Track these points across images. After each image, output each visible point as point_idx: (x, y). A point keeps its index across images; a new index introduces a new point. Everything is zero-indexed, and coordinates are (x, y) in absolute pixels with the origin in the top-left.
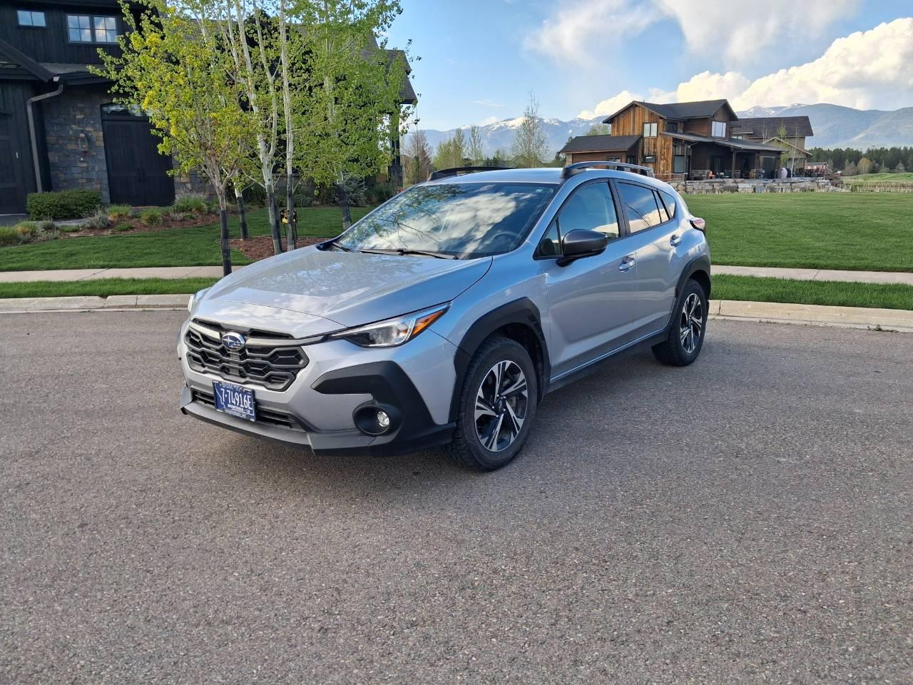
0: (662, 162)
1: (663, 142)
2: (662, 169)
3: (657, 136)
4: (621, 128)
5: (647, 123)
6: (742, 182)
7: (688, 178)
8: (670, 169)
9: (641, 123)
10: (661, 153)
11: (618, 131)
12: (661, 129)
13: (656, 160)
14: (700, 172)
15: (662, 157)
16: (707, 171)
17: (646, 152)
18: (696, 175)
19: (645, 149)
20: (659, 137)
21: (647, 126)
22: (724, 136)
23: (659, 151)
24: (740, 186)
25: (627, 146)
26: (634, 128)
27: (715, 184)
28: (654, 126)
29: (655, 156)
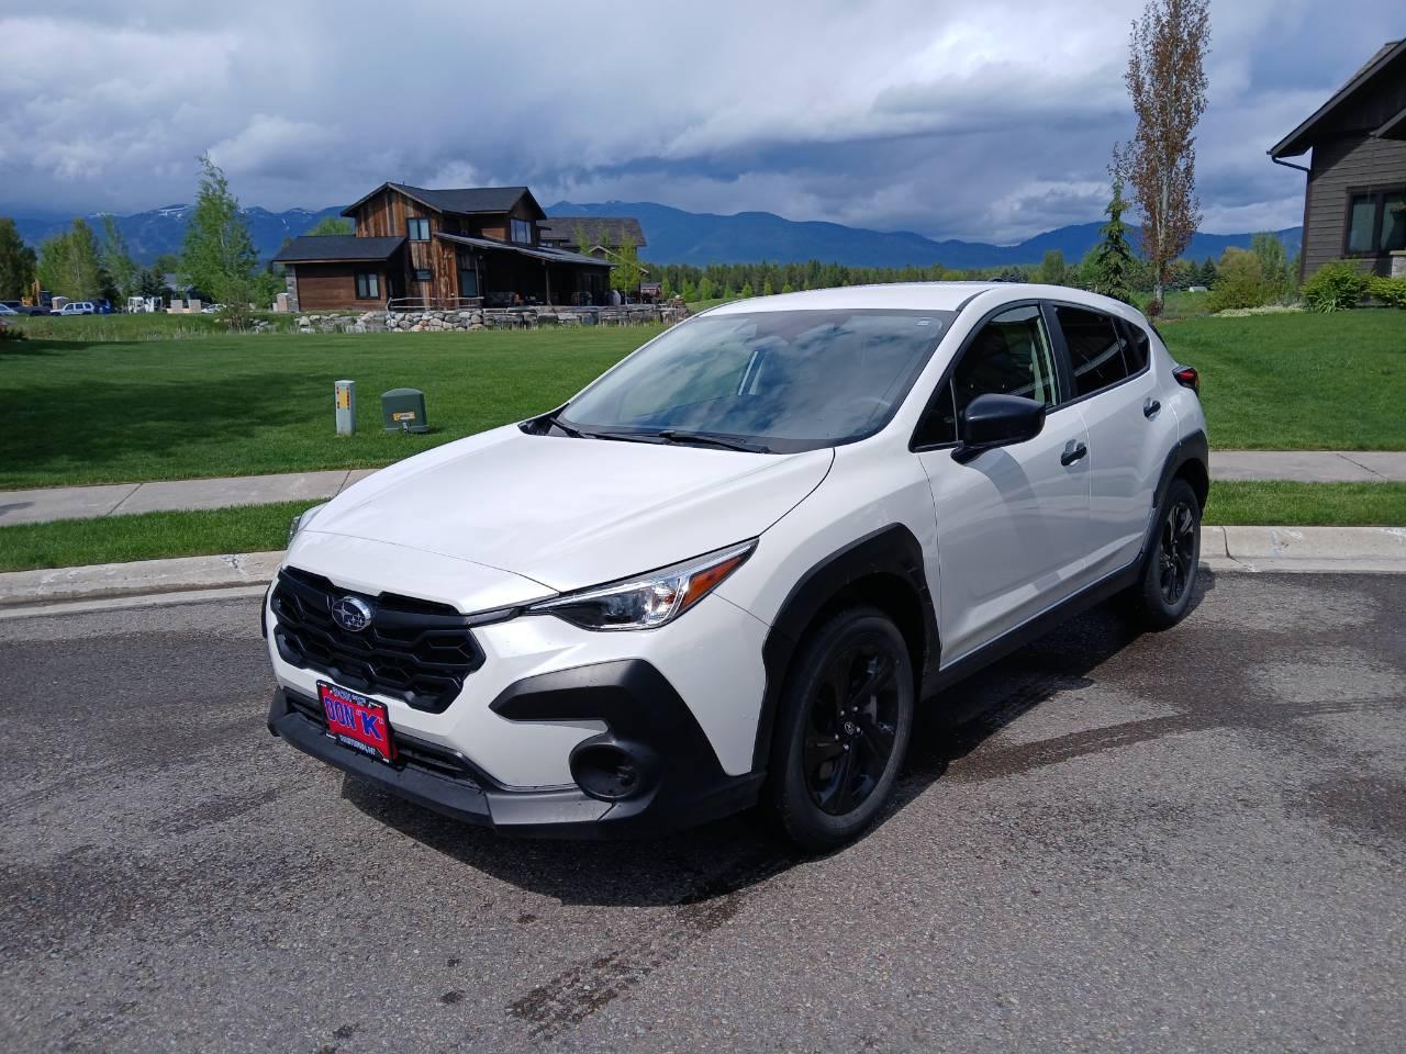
0: (442, 280)
1: (440, 249)
2: (444, 290)
3: (431, 239)
4: (371, 224)
5: (412, 220)
6: (563, 311)
7: (484, 304)
8: (456, 291)
9: (403, 220)
10: (439, 266)
11: (367, 229)
12: (435, 228)
13: (433, 277)
14: (501, 295)
15: (442, 272)
16: (511, 294)
17: (416, 264)
18: (496, 300)
19: (414, 259)
20: (434, 241)
21: (413, 225)
22: (529, 241)
23: (436, 264)
24: (562, 316)
25: (385, 252)
26: (392, 226)
27: (525, 314)
28: (425, 226)
29: (431, 272)
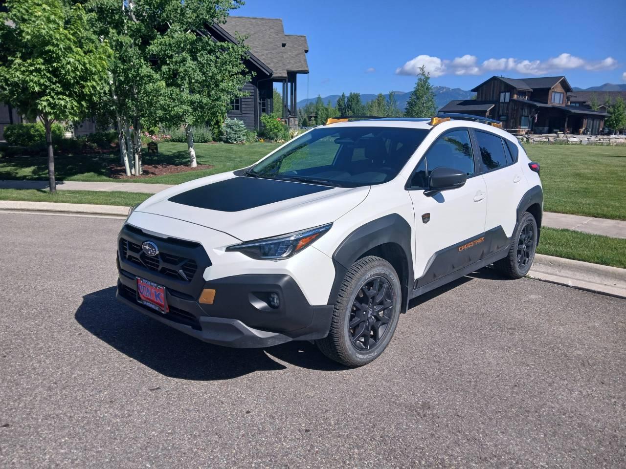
0: (512, 121)
1: (513, 106)
2: (512, 125)
3: (510, 101)
4: (484, 95)
5: (503, 92)
6: (572, 137)
7: (530, 133)
8: (517, 126)
9: (498, 92)
10: (511, 114)
11: (482, 97)
12: (512, 97)
13: (508, 119)
15: (513, 117)
17: (501, 113)
19: (500, 111)
20: (511, 103)
21: (502, 95)
22: (561, 102)
23: (510, 112)
24: (570, 140)
26: (493, 95)
27: (551, 139)
28: (508, 94)
29: (507, 116)
